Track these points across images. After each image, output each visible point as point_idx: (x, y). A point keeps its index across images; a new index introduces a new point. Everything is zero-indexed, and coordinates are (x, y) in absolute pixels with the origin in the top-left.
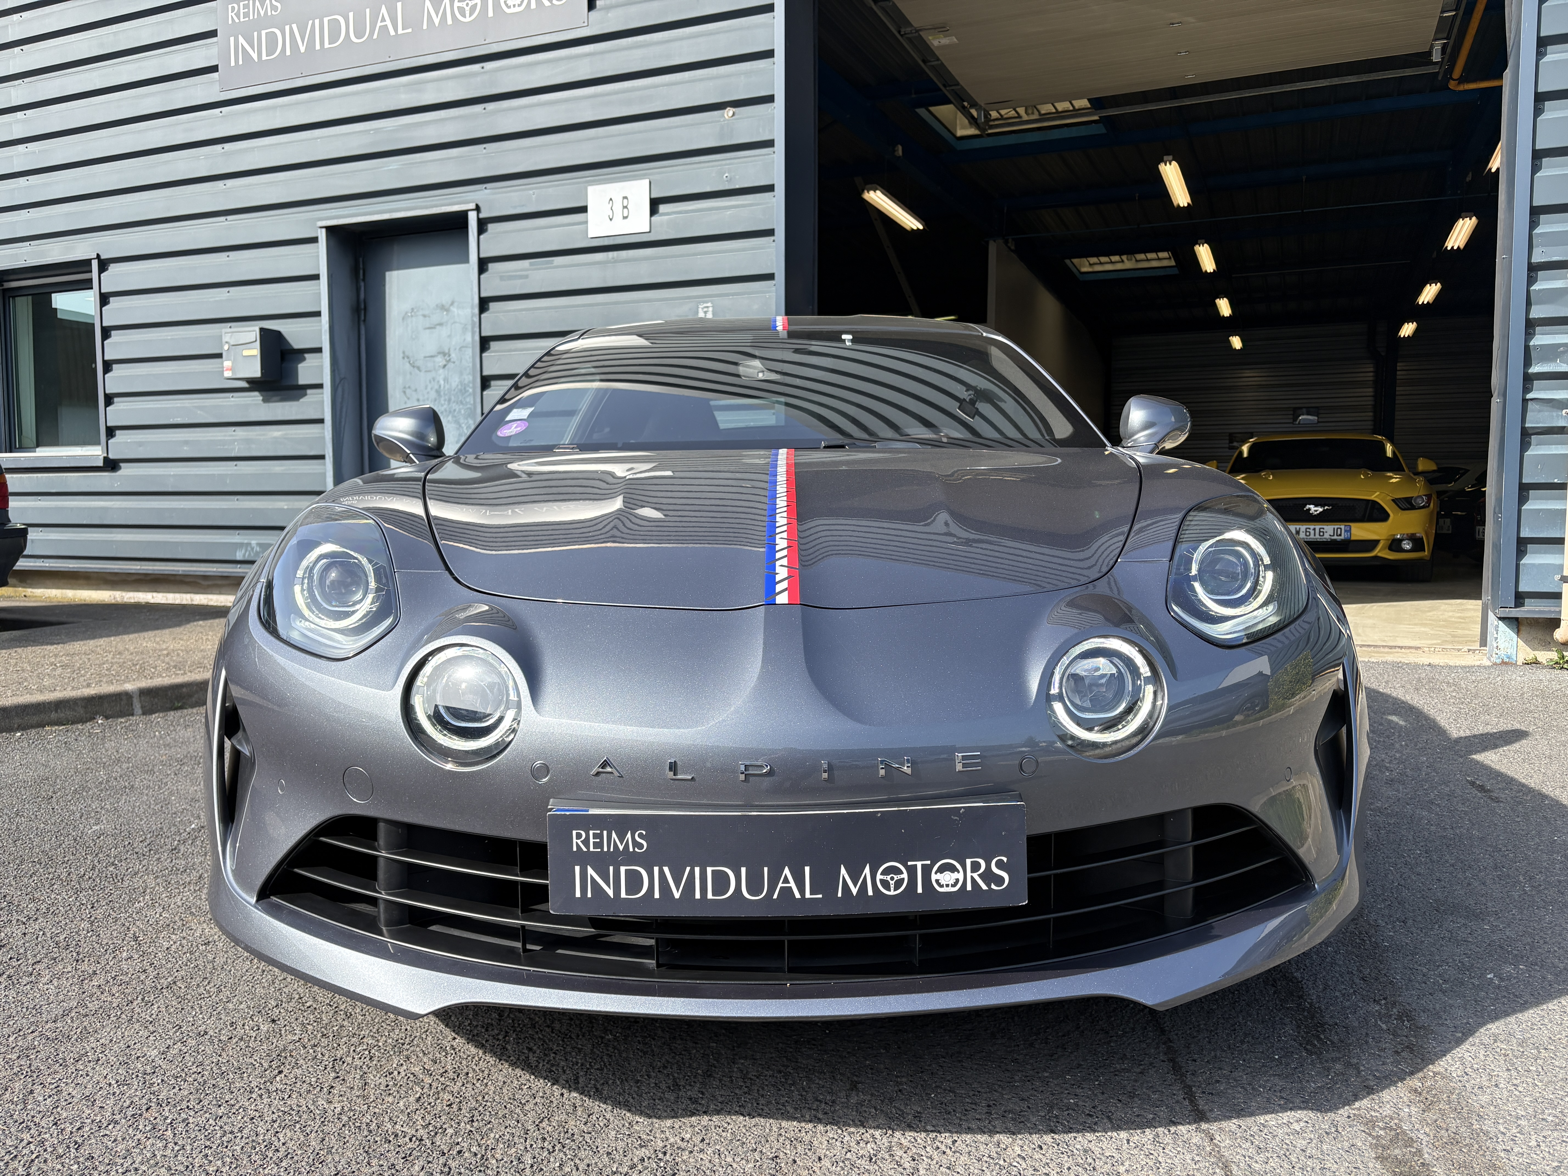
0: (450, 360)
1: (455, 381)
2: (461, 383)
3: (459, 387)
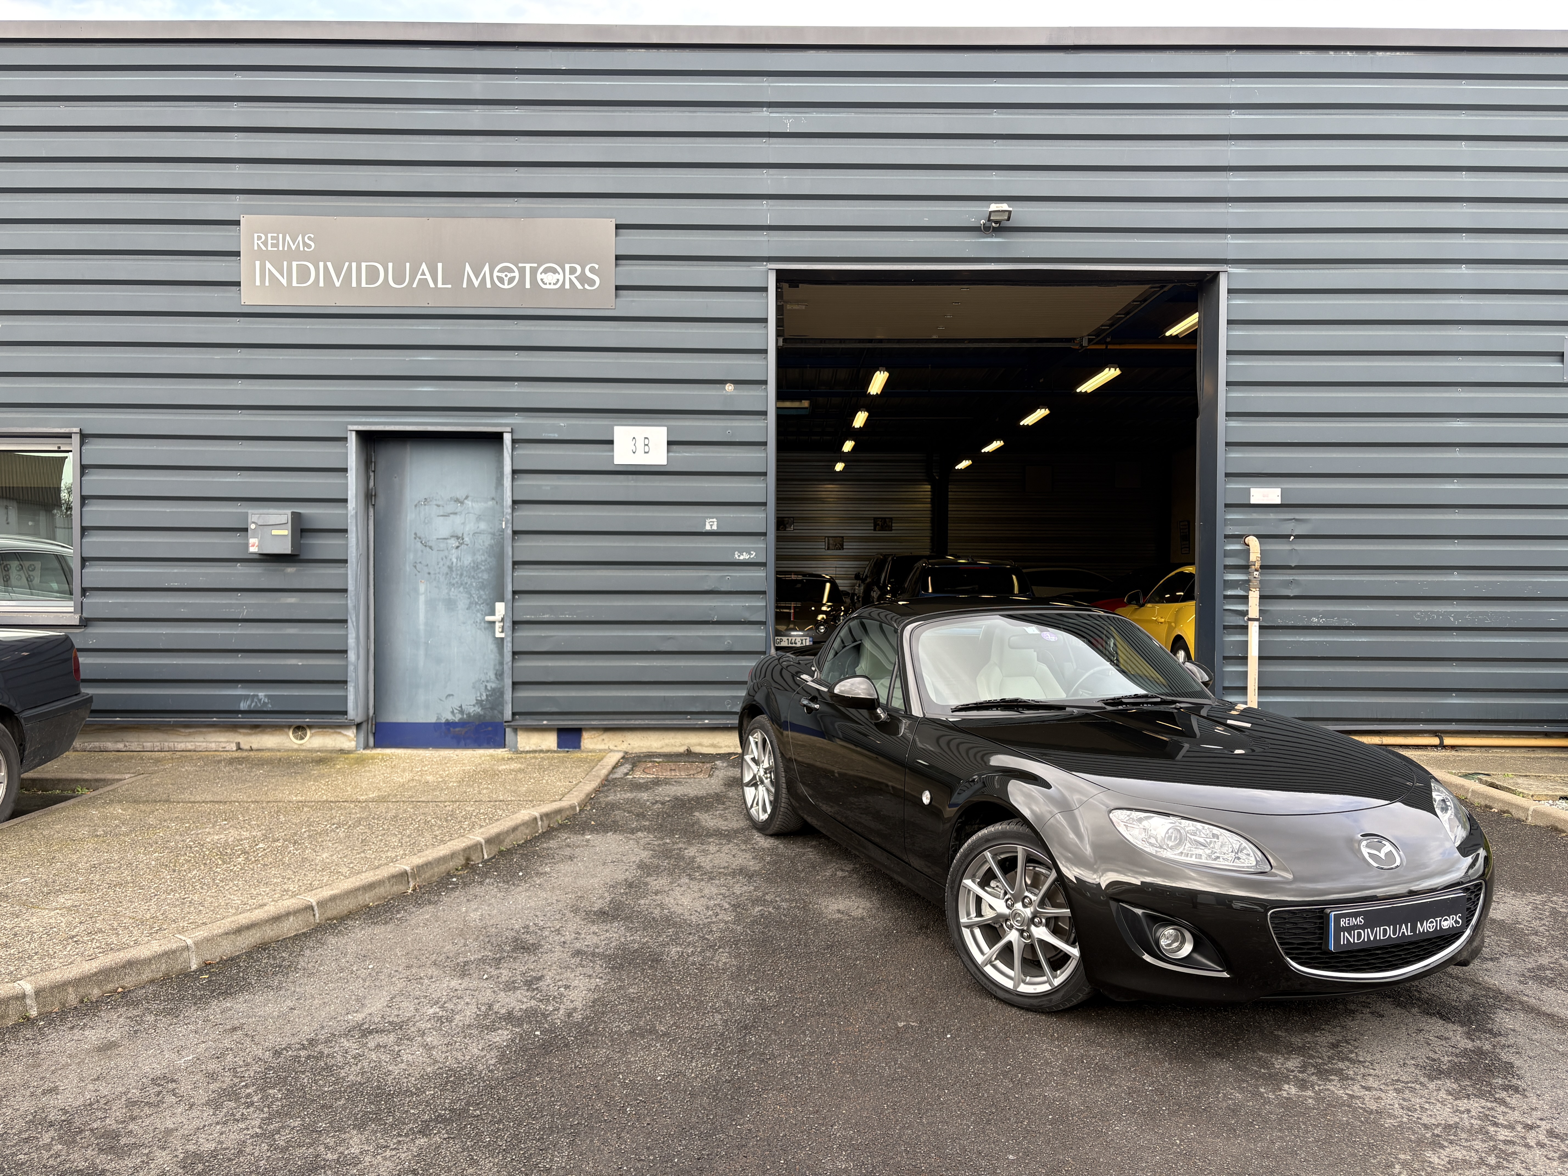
0: (463, 542)
1: (467, 560)
2: (474, 562)
3: (472, 565)
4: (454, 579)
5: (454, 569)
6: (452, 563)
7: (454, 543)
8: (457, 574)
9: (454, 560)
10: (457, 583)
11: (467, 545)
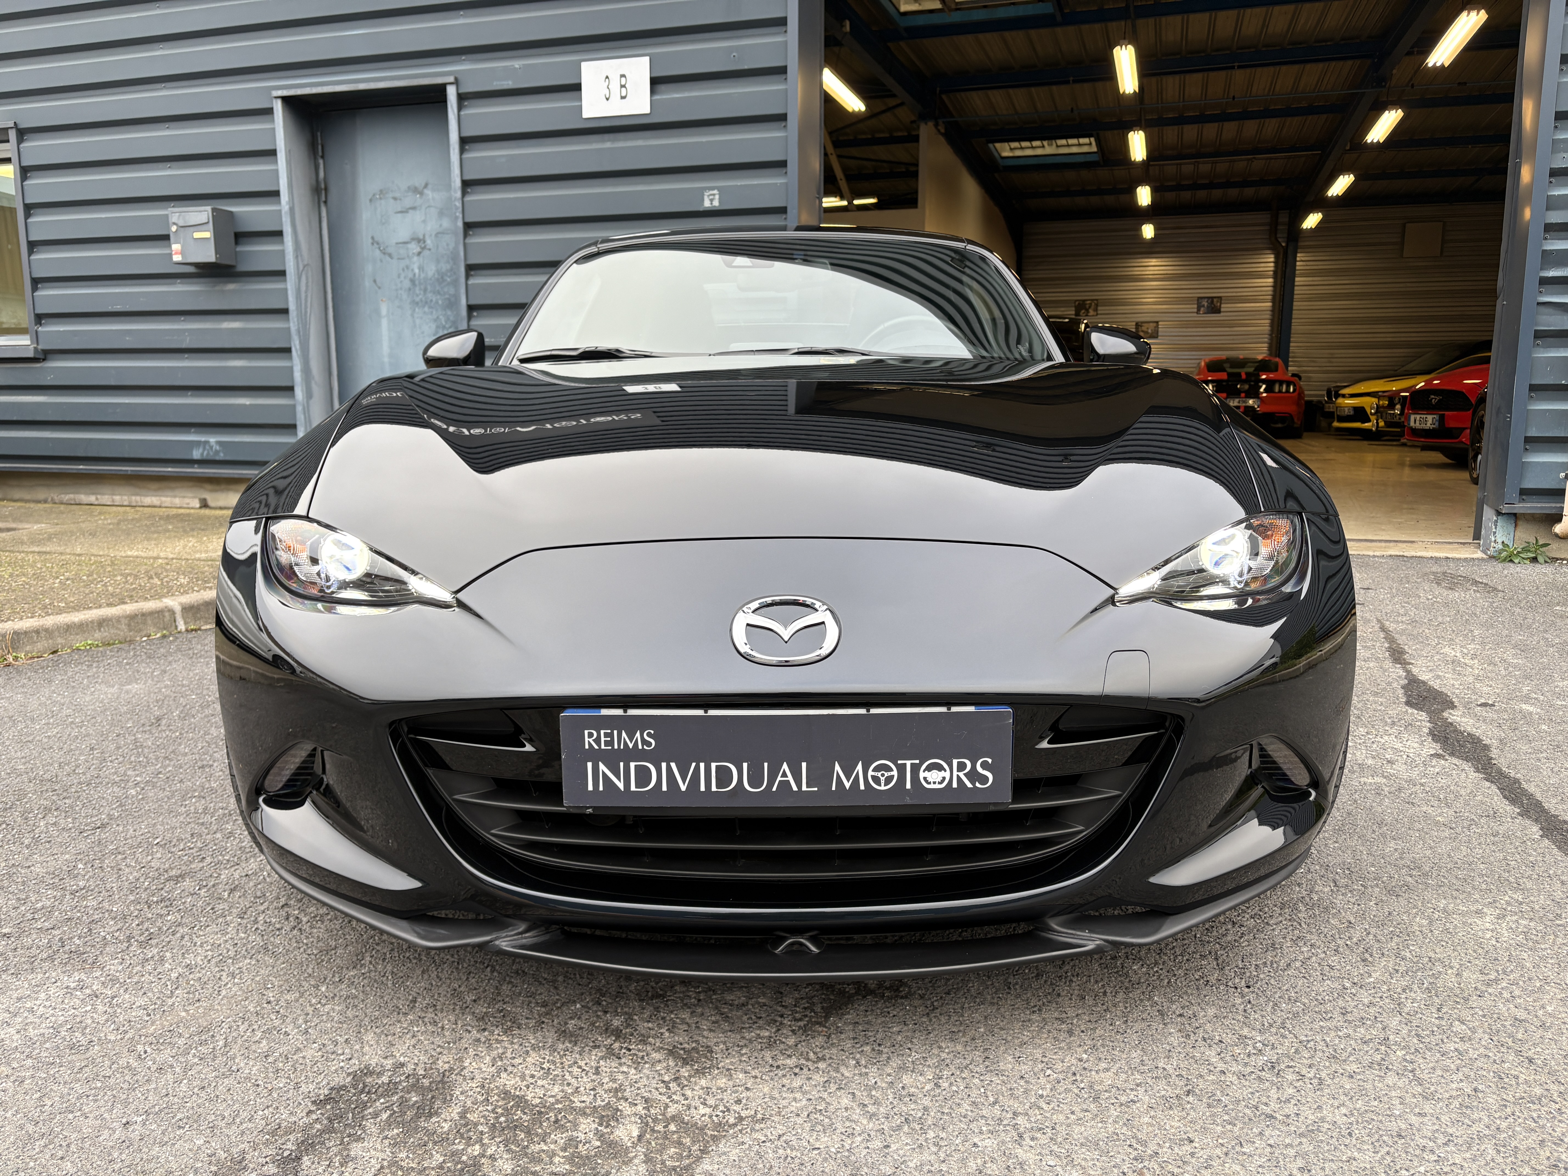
0: (425, 246)
1: (431, 270)
2: (438, 271)
3: (436, 276)
4: (417, 296)
5: (417, 282)
6: (415, 275)
7: (414, 248)
8: (420, 289)
9: (417, 271)
10: (421, 300)
11: (430, 249)
